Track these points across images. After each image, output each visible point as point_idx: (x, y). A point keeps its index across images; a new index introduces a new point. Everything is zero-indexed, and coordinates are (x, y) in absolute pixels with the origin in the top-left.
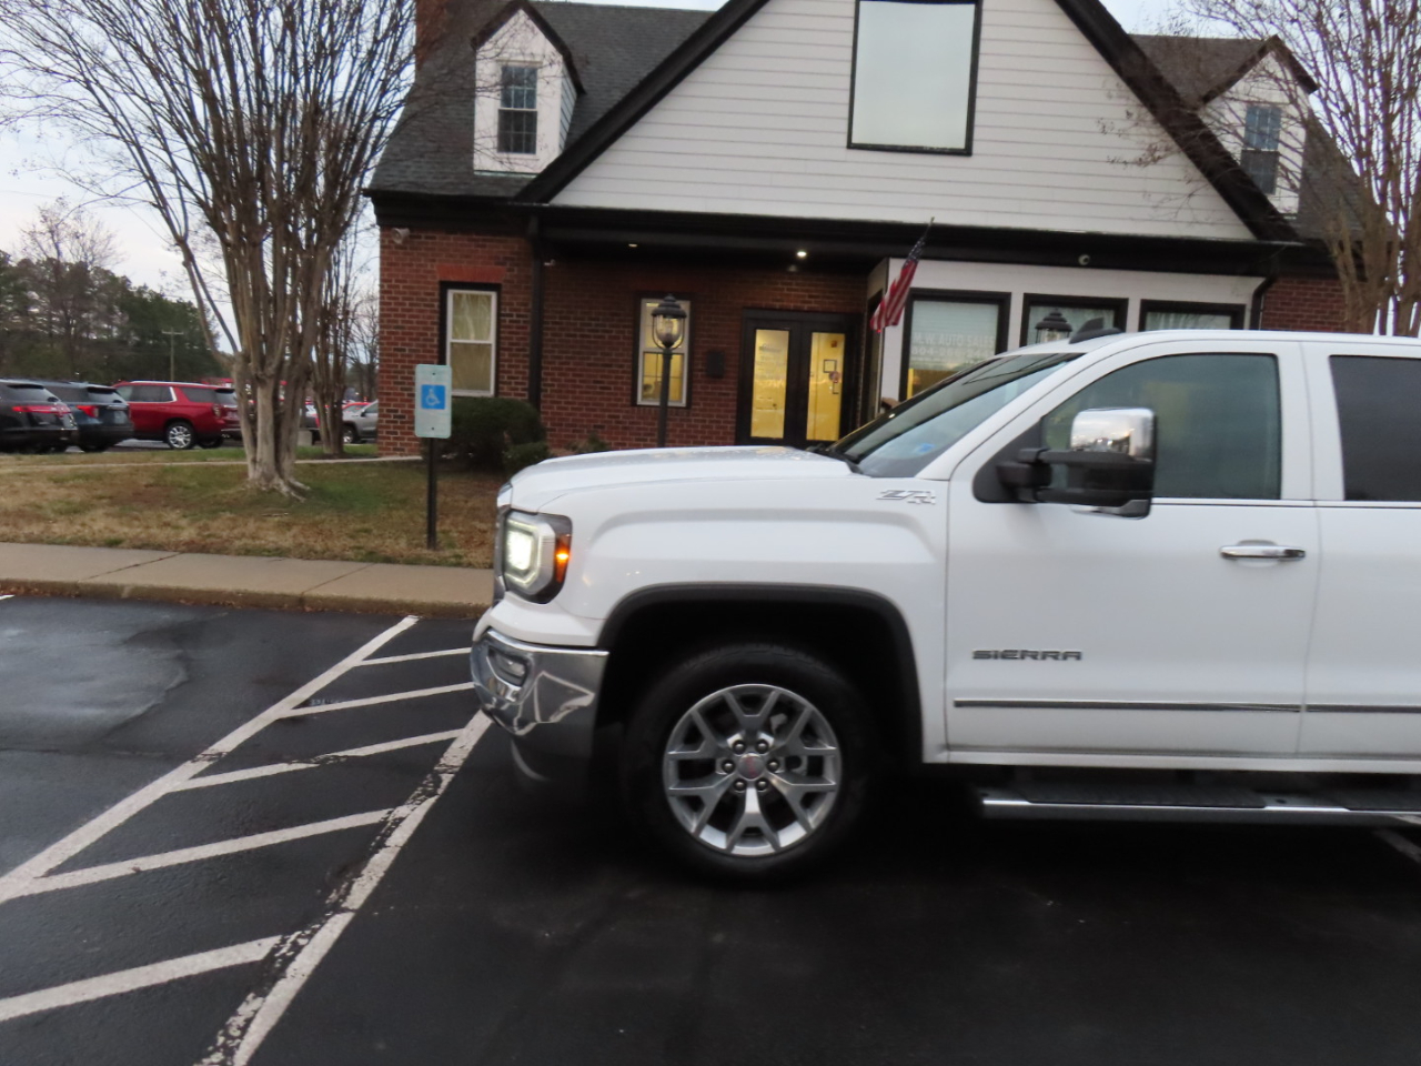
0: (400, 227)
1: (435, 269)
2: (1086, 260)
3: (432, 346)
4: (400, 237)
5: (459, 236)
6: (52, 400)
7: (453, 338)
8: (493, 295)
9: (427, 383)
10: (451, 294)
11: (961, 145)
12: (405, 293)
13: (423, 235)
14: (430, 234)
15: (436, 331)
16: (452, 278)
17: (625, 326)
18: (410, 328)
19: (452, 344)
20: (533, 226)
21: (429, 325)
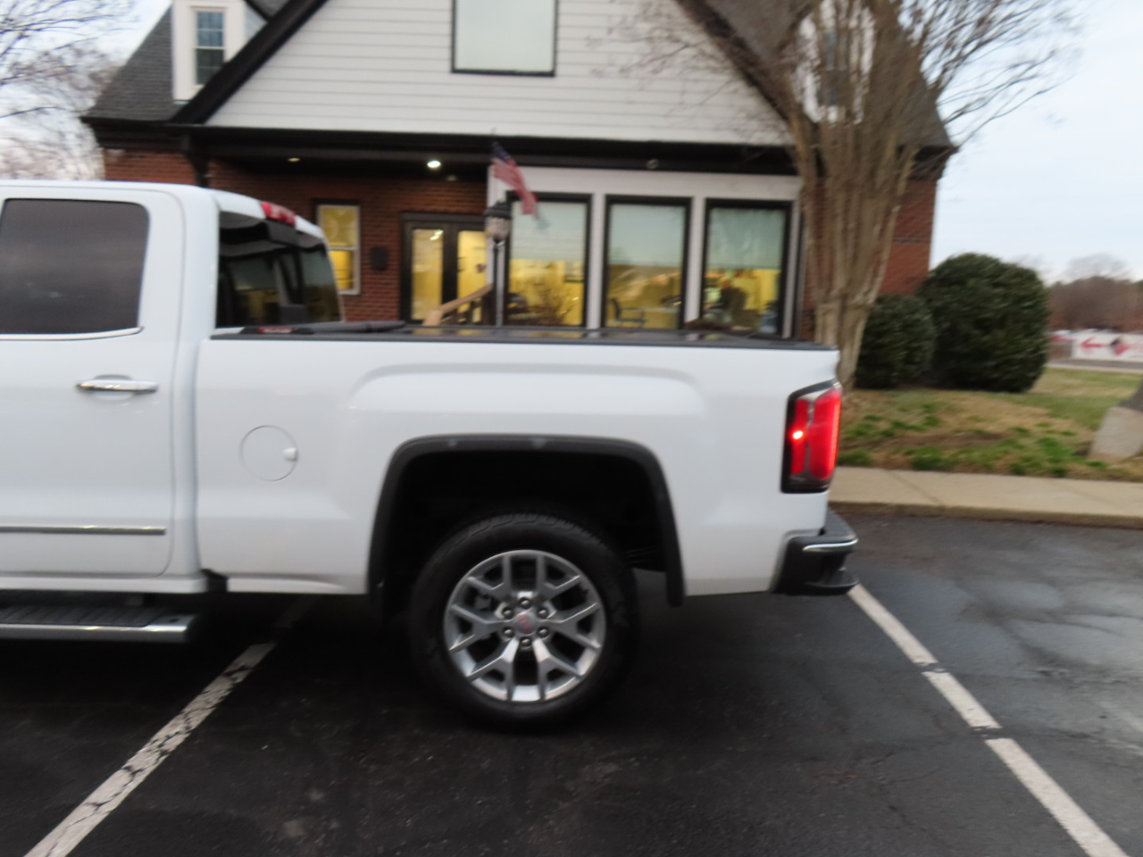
0: (117, 148)
2: (654, 164)
4: (116, 155)
11: (547, 67)
13: (135, 155)
14: (142, 154)
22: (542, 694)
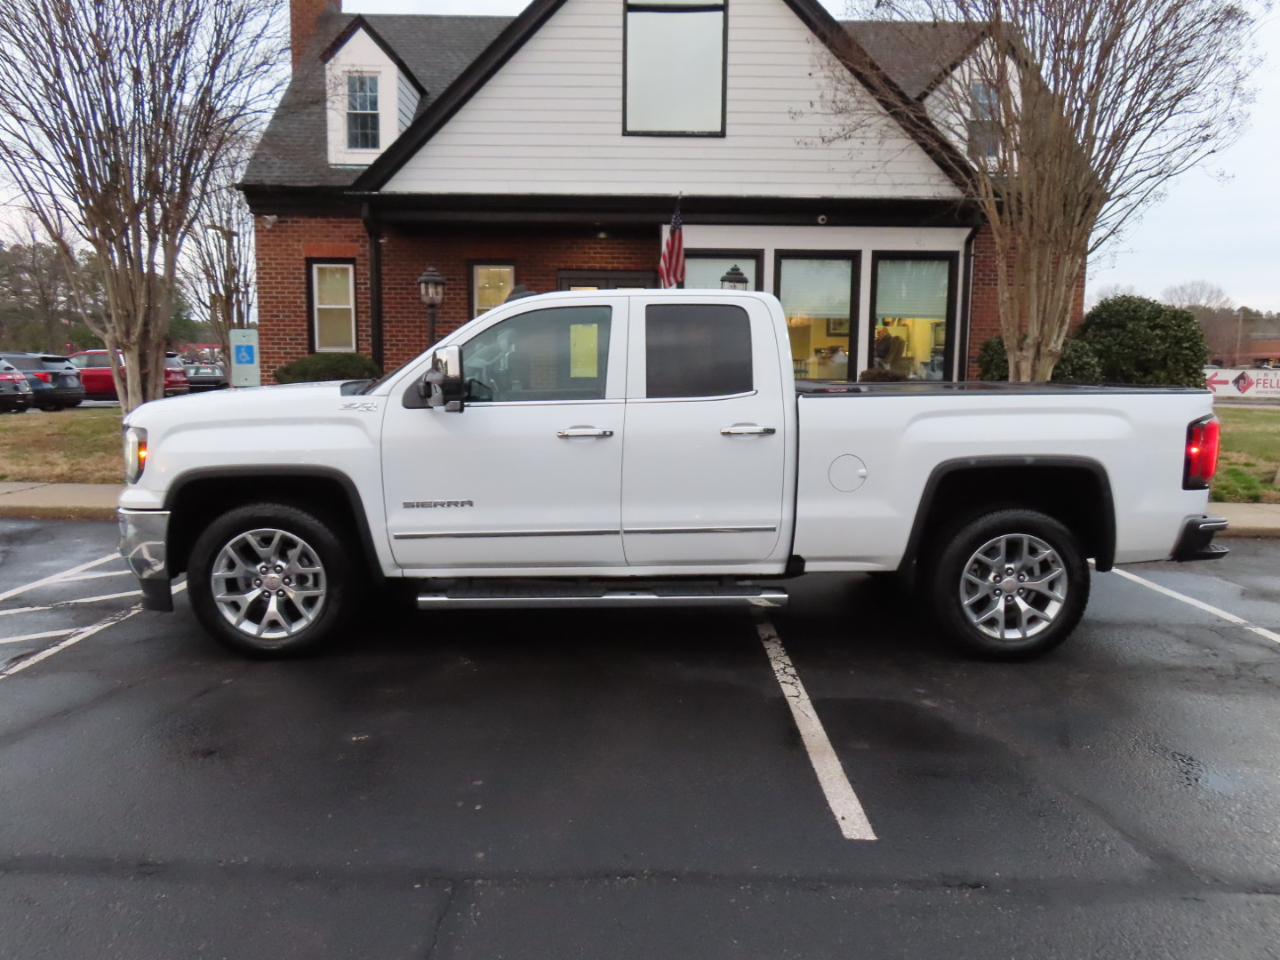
0: (267, 214)
1: (300, 247)
2: (823, 220)
3: (301, 312)
4: (269, 223)
5: (319, 219)
6: (8, 369)
7: (321, 303)
8: (351, 267)
9: (239, 344)
10: (315, 267)
11: (718, 128)
12: (277, 269)
13: (289, 220)
14: (295, 219)
15: (304, 300)
16: (315, 255)
17: (460, 289)
18: (282, 297)
19: (319, 310)
20: (365, 211)
21: (298, 295)
22: (1024, 634)
